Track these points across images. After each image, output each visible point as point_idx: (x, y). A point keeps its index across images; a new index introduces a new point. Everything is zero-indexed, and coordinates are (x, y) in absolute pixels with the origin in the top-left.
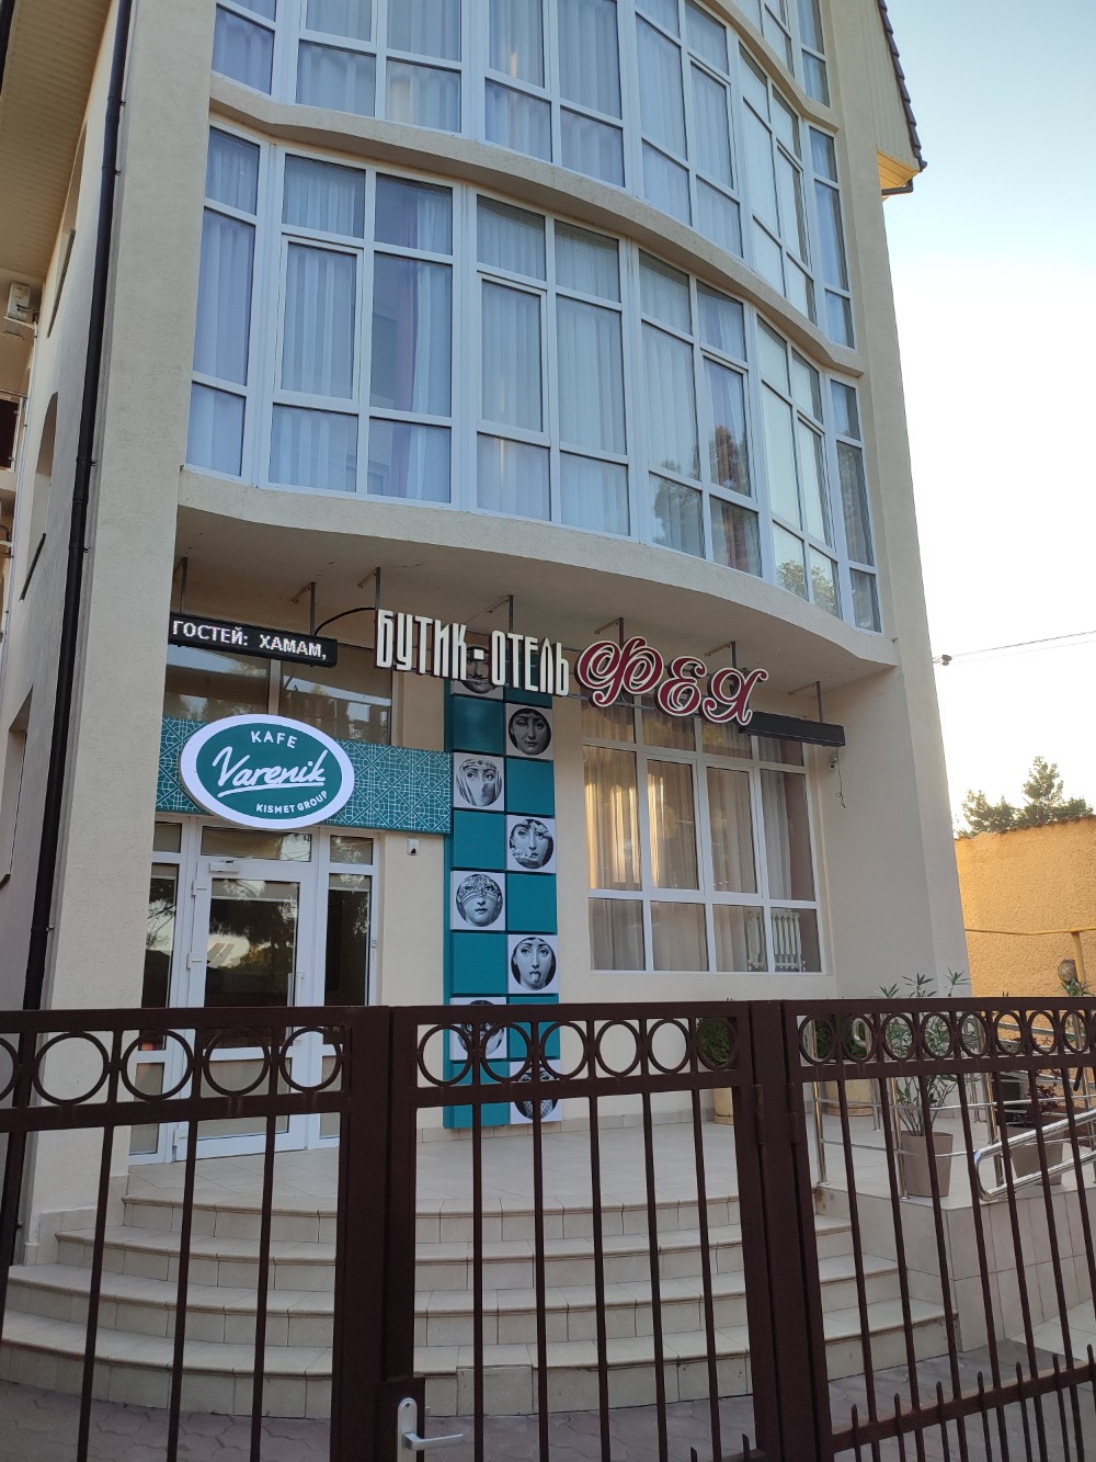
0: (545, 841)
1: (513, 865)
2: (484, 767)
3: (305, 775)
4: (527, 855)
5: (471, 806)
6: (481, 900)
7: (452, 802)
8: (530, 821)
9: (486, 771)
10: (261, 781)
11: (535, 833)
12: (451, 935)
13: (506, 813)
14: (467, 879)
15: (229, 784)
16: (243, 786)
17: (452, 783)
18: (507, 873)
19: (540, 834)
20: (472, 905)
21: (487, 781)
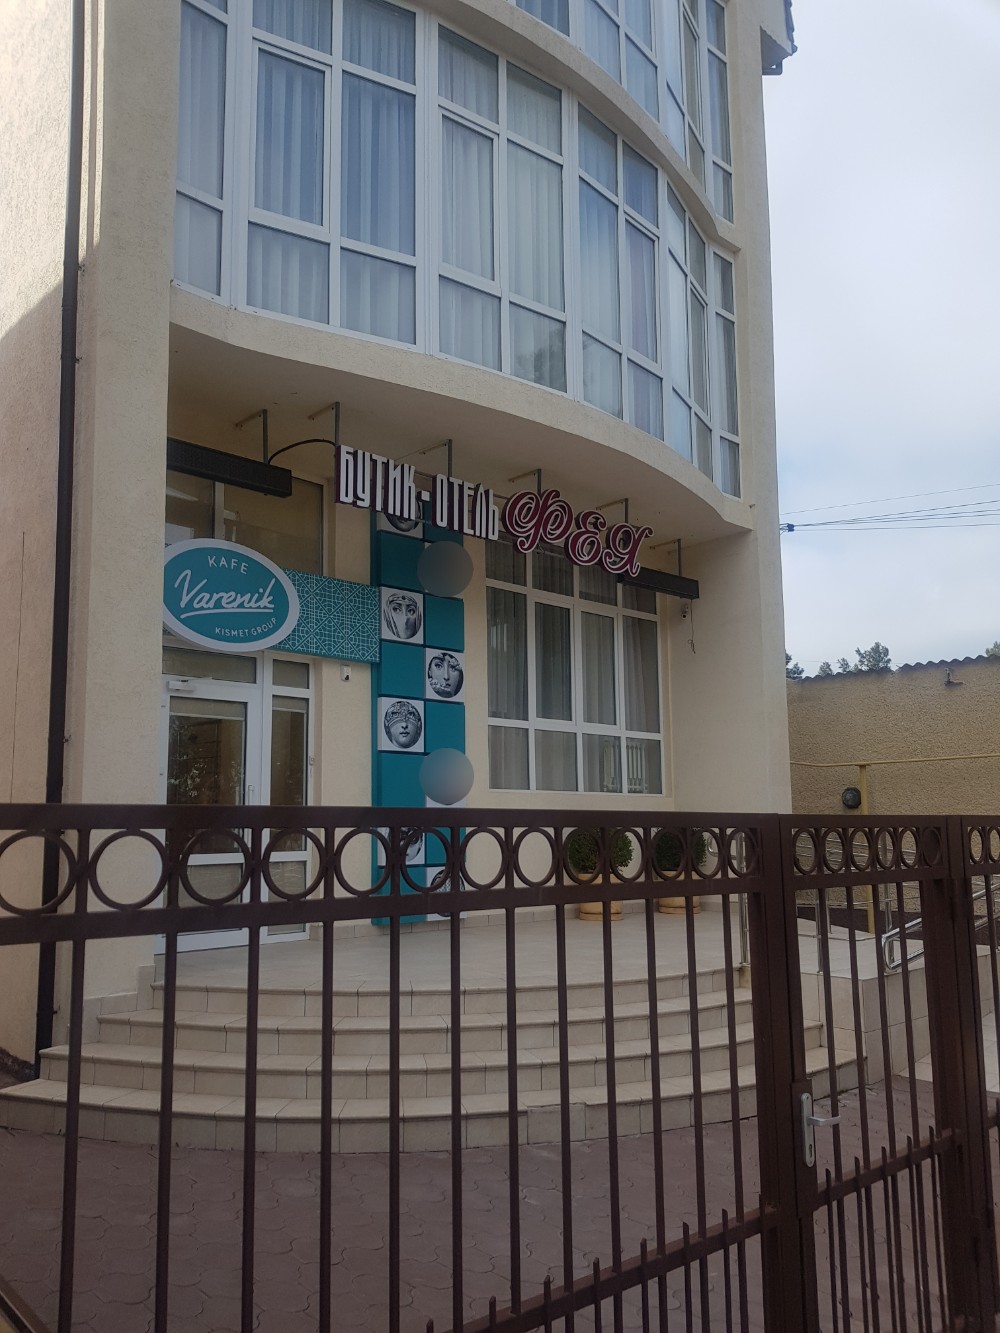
0: (456, 673)
1: (431, 694)
2: (407, 602)
3: (256, 602)
4: (441, 684)
5: (395, 638)
6: (404, 725)
7: (380, 634)
8: (444, 655)
9: (408, 606)
10: (218, 604)
11: (449, 665)
12: (378, 756)
13: (424, 646)
14: (393, 706)
15: (189, 606)
16: (202, 608)
17: (380, 616)
18: (426, 701)
19: (453, 667)
20: (397, 729)
21: (409, 616)
